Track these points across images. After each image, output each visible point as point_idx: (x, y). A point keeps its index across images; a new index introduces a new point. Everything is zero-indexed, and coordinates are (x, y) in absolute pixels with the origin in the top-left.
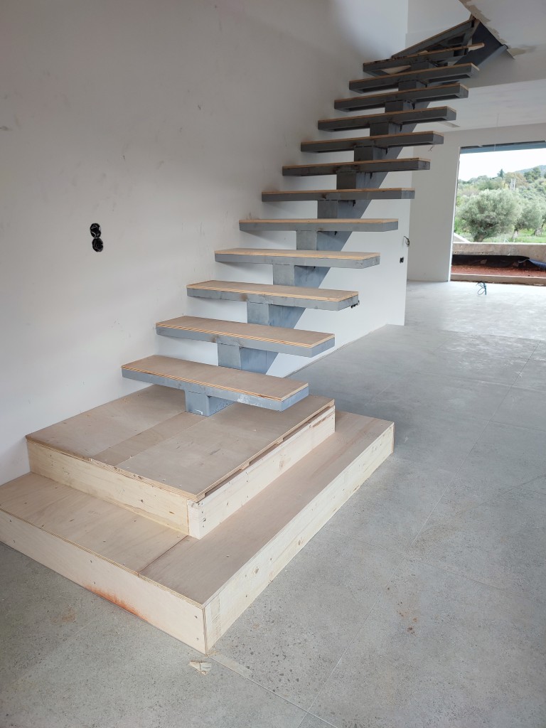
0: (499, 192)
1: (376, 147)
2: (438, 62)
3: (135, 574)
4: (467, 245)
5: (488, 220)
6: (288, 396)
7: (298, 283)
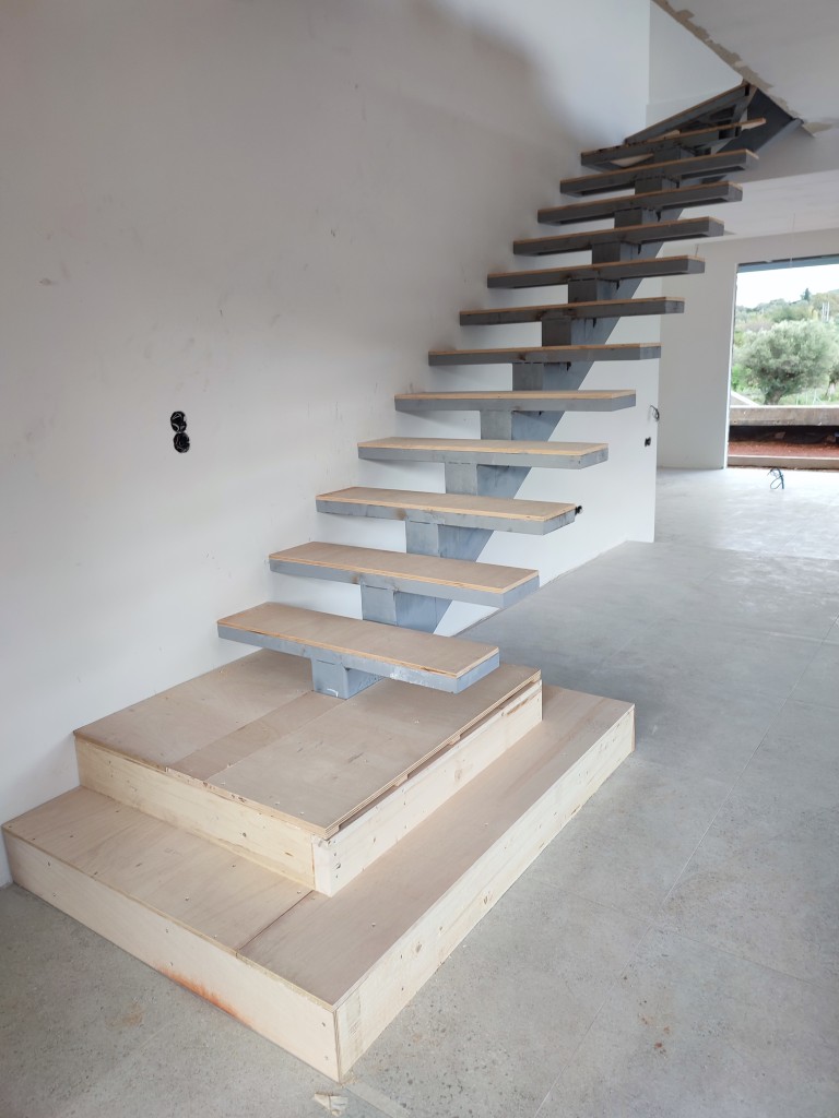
0: (802, 324)
1: (601, 280)
2: (696, 147)
3: (232, 953)
4: (752, 410)
5: (787, 368)
6: (467, 669)
7: (483, 491)
